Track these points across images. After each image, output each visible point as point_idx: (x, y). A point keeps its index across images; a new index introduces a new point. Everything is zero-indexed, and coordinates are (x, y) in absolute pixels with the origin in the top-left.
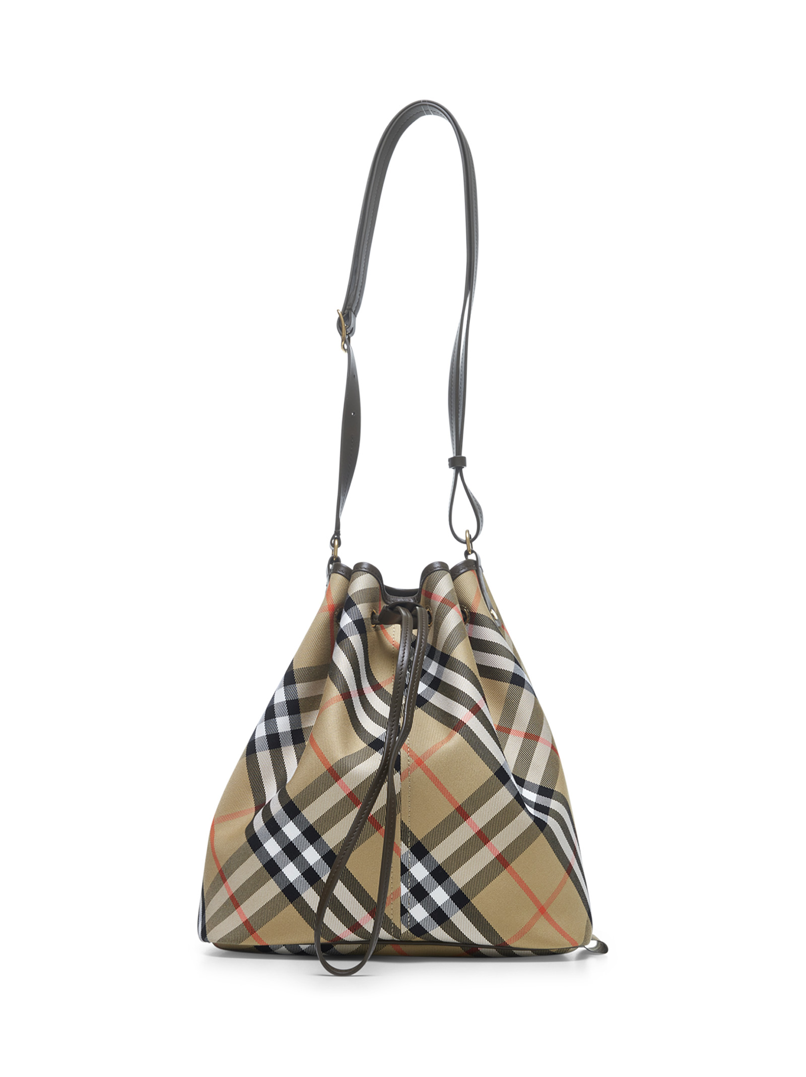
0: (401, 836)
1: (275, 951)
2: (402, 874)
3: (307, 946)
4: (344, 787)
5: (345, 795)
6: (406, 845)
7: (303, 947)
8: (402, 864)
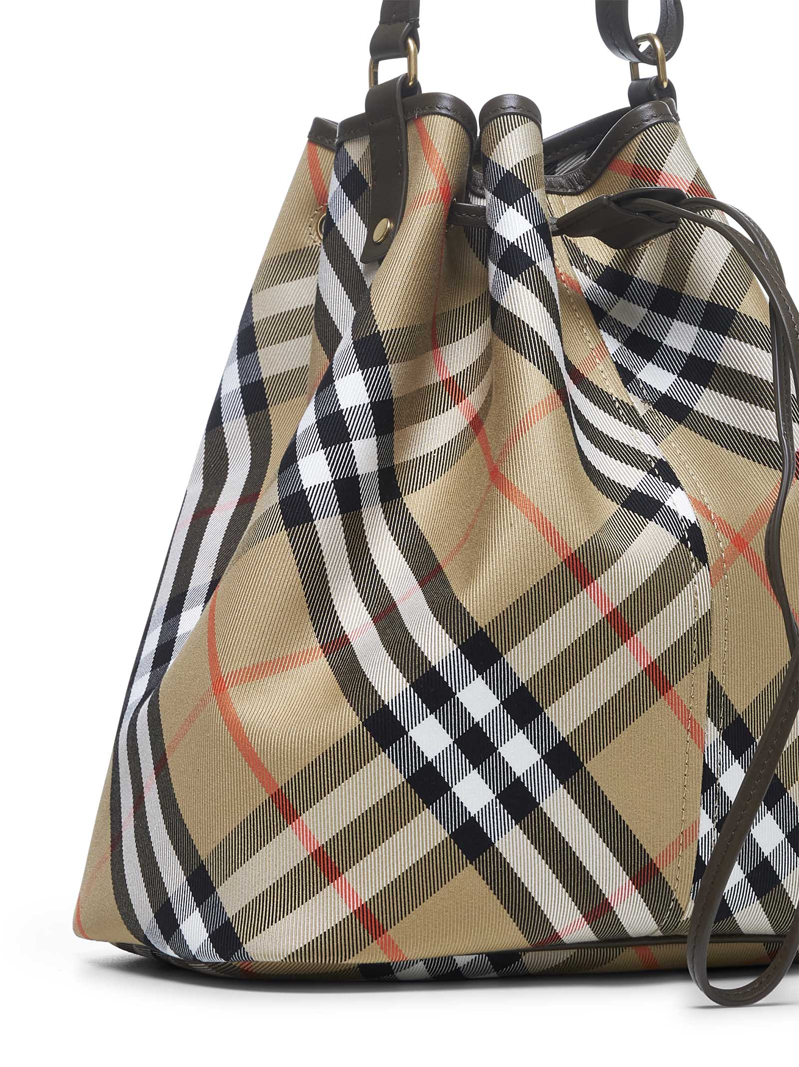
0: (708, 705)
1: (399, 975)
2: (704, 791)
3: (469, 958)
4: (600, 599)
5: (601, 616)
6: (715, 725)
7: (461, 961)
8: (705, 766)
